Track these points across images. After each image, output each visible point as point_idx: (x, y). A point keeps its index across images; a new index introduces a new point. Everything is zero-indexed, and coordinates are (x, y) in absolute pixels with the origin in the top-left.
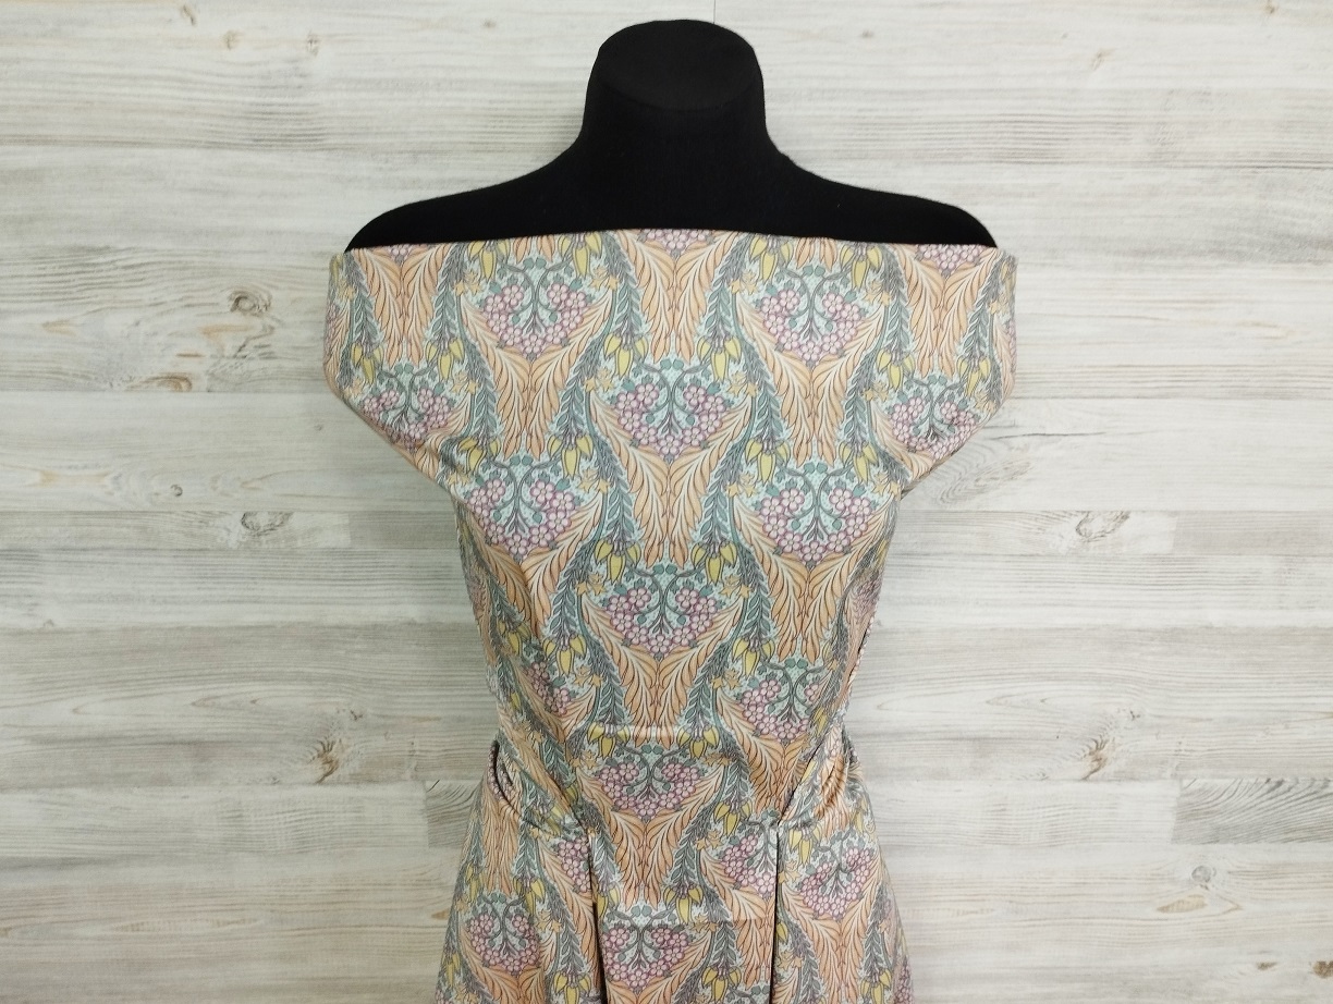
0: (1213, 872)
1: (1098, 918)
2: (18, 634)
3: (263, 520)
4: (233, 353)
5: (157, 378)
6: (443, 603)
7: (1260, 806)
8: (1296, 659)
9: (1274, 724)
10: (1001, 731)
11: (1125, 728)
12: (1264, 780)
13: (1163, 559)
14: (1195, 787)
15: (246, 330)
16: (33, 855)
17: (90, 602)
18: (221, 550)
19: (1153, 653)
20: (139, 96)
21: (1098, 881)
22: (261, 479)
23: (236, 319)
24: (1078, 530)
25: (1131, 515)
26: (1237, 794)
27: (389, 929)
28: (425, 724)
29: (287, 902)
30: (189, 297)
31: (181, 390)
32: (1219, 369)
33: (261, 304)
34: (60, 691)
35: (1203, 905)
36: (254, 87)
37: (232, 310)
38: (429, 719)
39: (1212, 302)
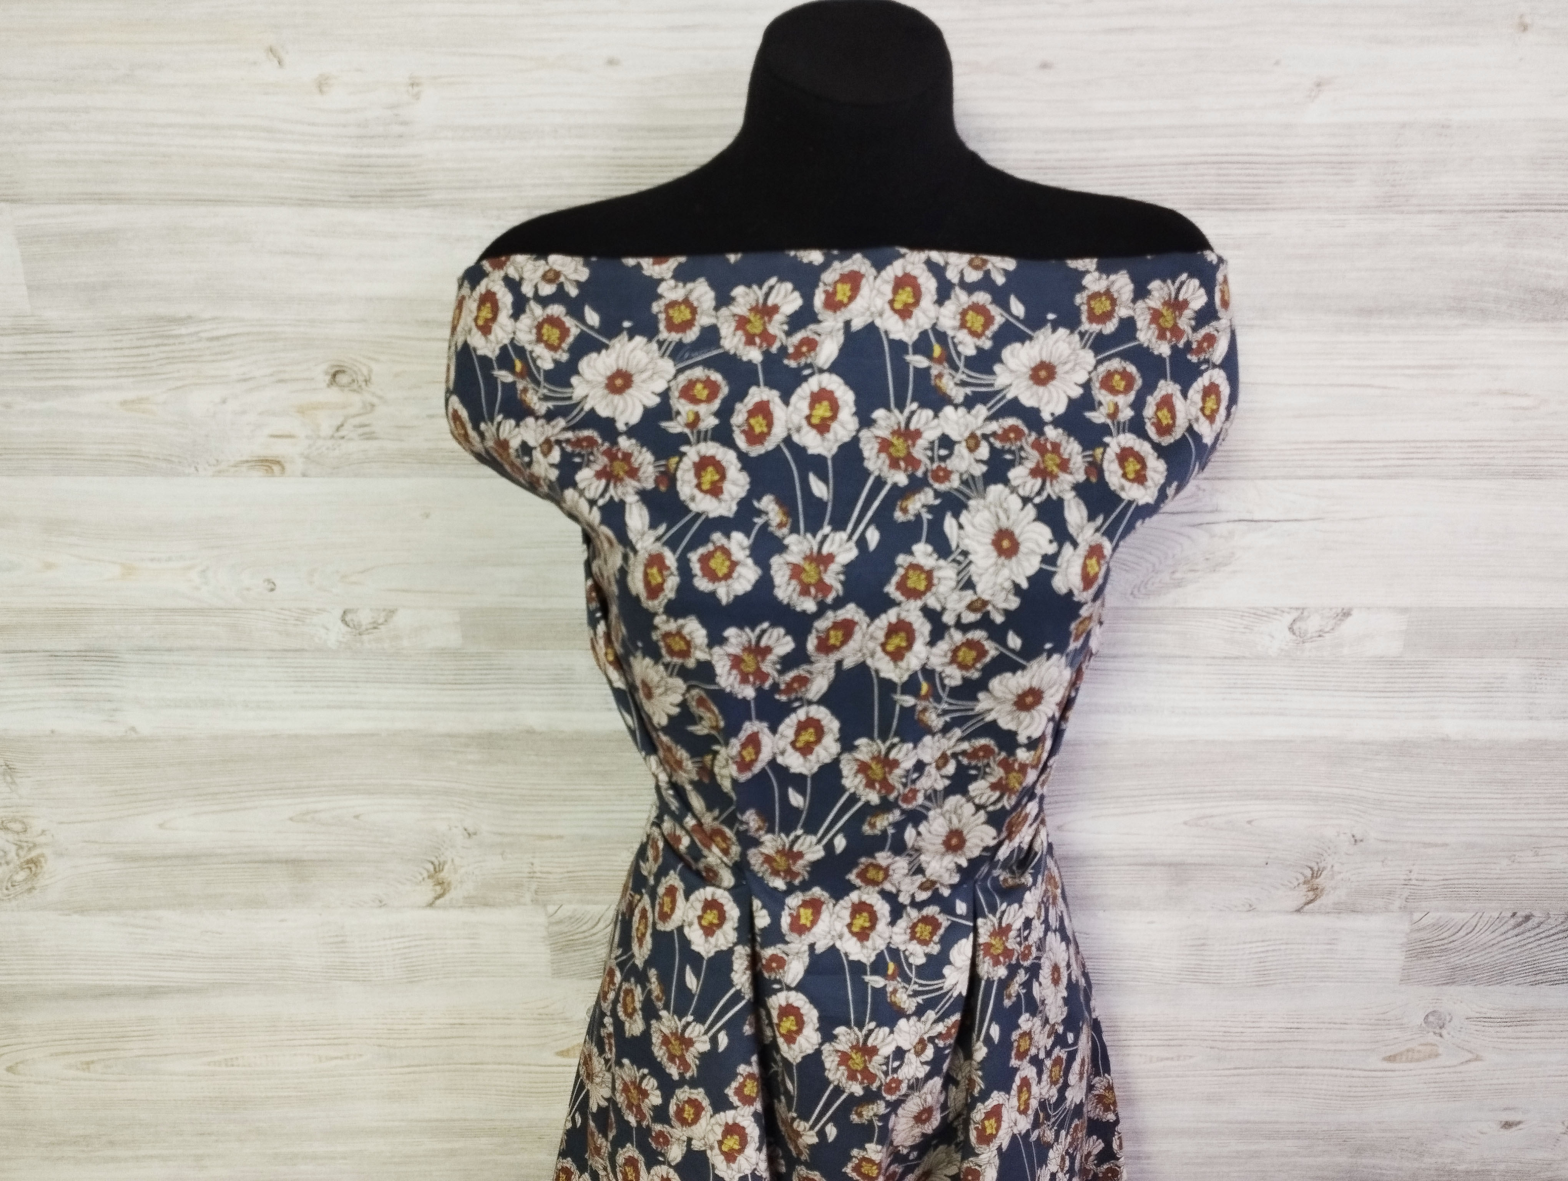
0: (1448, 1018)
1: (1313, 1068)
2: (99, 742)
3: (364, 617)
4: (330, 434)
5: (247, 461)
6: (565, 709)
7: (1503, 944)
8: (1548, 777)
9: (1521, 850)
10: (1201, 856)
11: (1346, 854)
12: (1510, 914)
13: (1391, 663)
14: (1426, 921)
15: (344, 407)
16: (116, 983)
17: (176, 707)
18: (319, 650)
19: (1379, 770)
20: (222, 148)
21: (1313, 1025)
22: (363, 572)
23: (334, 395)
24: (1291, 629)
25: (1355, 613)
26: (1477, 929)
27: (509, 1067)
28: (546, 843)
29: (395, 1036)
30: (281, 372)
31: (273, 476)
32: (1457, 445)
33: (361, 378)
35: (1437, 1055)
36: (350, 137)
37: (329, 386)
38: (550, 837)
39: (1450, 367)
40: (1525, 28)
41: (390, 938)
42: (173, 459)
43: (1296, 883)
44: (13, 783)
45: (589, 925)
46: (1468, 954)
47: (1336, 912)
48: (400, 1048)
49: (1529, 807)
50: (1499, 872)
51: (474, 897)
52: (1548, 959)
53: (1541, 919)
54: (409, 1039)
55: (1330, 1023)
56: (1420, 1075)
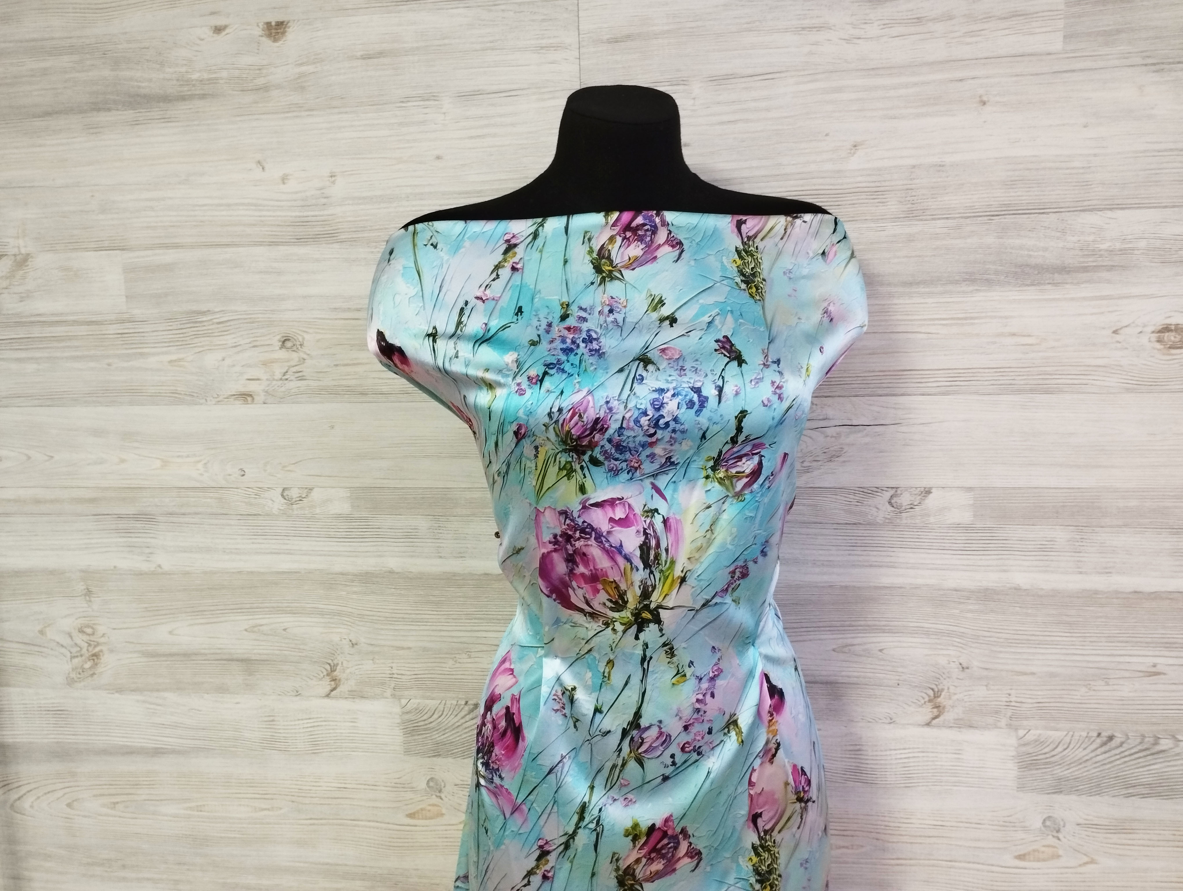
0: (1062, 824)
1: (960, 862)
2: (140, 574)
3: (294, 493)
4: (280, 377)
5: (234, 395)
6: (412, 556)
7: (1096, 760)
8: (1103, 620)
9: (1094, 680)
10: (849, 677)
11: (958, 679)
12: (1095, 734)
13: (967, 528)
14: (1030, 737)
15: (288, 361)
16: (136, 744)
17: (185, 552)
18: (268, 515)
19: (971, 611)
20: (231, 216)
21: (955, 824)
22: (294, 464)
23: (283, 354)
24: (890, 503)
25: (933, 490)
26: (1071, 746)
28: (401, 652)
30: (255, 341)
31: (248, 404)
33: (298, 343)
34: (163, 617)
35: (1058, 857)
36: (298, 206)
37: (280, 348)
38: (403, 648)
39: (972, 318)
40: (984, 103)
41: (302, 720)
42: (194, 395)
43: (923, 702)
44: (90, 601)
45: (428, 715)
46: (1067, 767)
47: (956, 727)
48: (306, 804)
49: (1094, 644)
50: (1081, 698)
51: (355, 691)
52: (1135, 775)
53: (1123, 740)
54: (312, 797)
55: (967, 823)
56: (1047, 874)
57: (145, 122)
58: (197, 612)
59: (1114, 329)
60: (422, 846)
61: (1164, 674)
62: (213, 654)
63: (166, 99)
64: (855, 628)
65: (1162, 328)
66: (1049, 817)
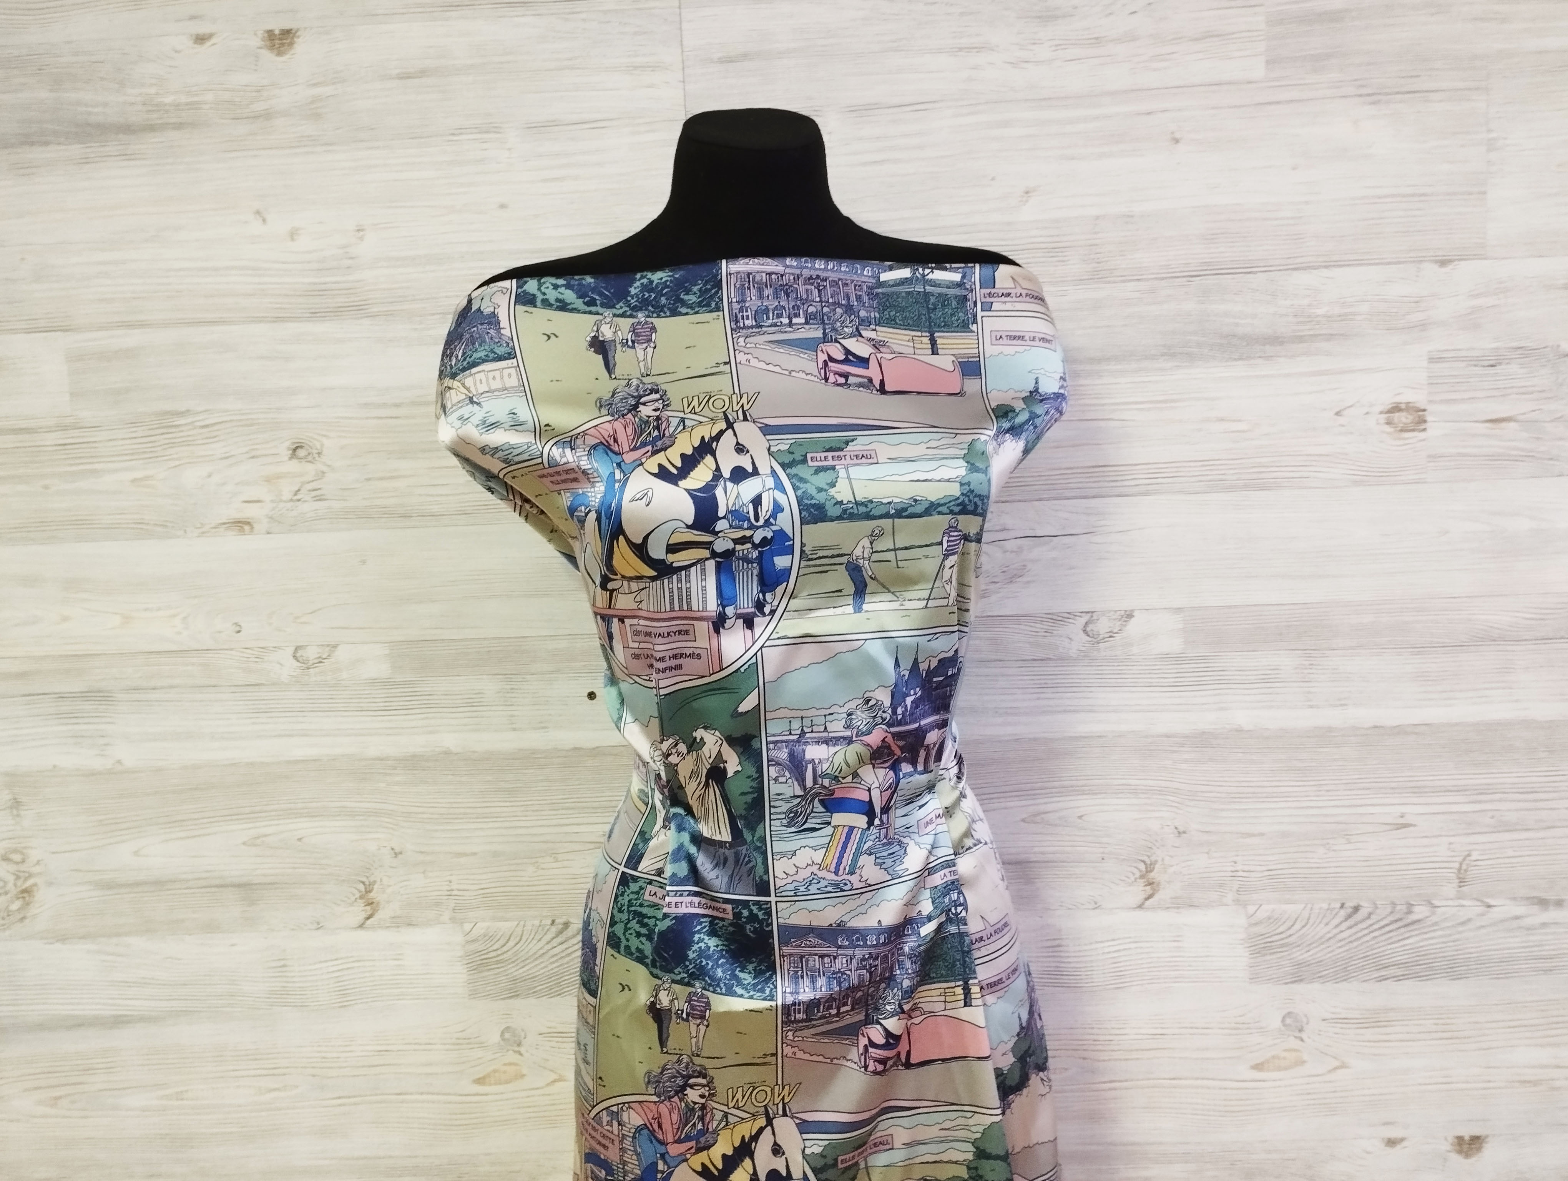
40: (1177, 141)
41: (326, 961)
42: (168, 524)
43: (1133, 879)
44: (18, 816)
45: (501, 942)
46: (1307, 949)
47: (1174, 908)
48: (332, 1077)
49: (1330, 793)
50: (1318, 861)
51: (399, 917)
52: (1387, 952)
53: (1370, 910)
54: (340, 1068)
55: (1191, 1028)
56: (1291, 1086)
57: (97, 159)
58: (175, 822)
59: (1337, 410)
60: (496, 1122)
61: (1414, 826)
62: (196, 879)
63: (128, 129)
64: (1048, 791)
65: (1393, 408)
66: (1289, 1013)
